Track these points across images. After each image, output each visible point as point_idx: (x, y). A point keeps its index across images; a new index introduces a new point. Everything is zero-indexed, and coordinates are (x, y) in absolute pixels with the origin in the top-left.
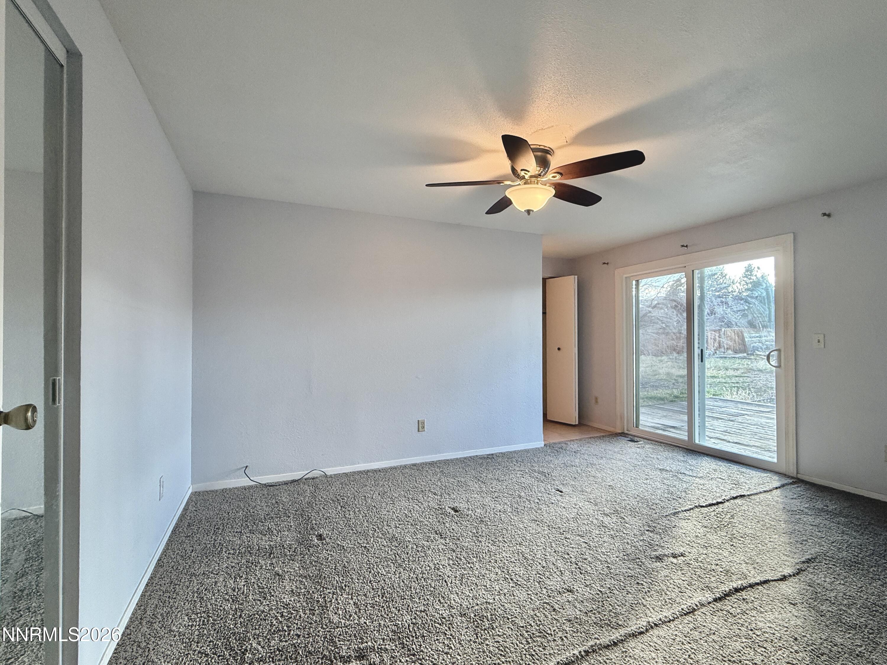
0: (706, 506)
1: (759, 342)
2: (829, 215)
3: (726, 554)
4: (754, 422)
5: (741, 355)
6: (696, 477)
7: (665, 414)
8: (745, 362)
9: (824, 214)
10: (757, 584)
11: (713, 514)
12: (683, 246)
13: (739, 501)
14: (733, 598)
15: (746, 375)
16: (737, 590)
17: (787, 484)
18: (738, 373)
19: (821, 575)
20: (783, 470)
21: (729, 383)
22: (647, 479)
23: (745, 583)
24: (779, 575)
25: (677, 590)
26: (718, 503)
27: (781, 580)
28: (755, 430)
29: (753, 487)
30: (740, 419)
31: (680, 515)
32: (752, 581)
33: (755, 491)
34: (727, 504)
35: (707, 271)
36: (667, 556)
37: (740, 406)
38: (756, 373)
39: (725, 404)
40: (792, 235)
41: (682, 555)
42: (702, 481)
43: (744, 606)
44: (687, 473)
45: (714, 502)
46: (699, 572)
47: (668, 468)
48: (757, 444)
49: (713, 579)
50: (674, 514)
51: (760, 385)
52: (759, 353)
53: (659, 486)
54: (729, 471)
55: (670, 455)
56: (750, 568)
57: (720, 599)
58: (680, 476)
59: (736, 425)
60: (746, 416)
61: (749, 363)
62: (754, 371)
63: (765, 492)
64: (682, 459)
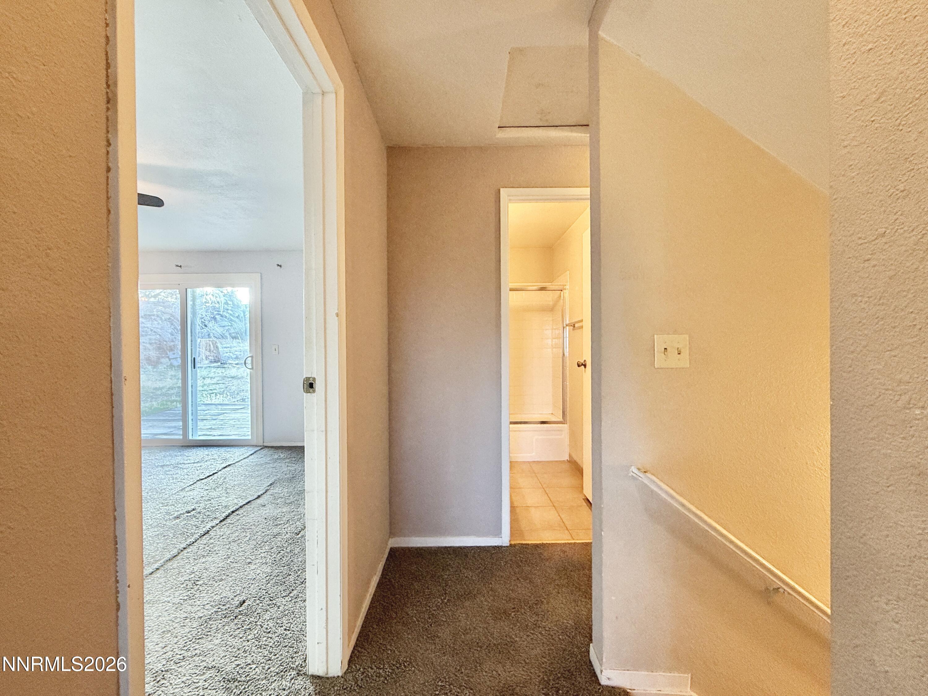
0: (206, 478)
1: (230, 352)
2: (280, 266)
3: (224, 498)
4: (231, 418)
5: (215, 364)
6: (194, 463)
7: (151, 425)
8: (220, 371)
9: (278, 265)
10: (244, 505)
11: (211, 481)
12: (177, 266)
13: (228, 469)
14: (232, 516)
15: (221, 382)
16: (233, 512)
17: (257, 451)
18: (214, 381)
19: (277, 488)
20: (254, 443)
21: (207, 391)
22: (150, 476)
23: (237, 507)
24: (256, 496)
25: (194, 528)
26: (214, 474)
27: (257, 498)
28: (234, 423)
29: (236, 458)
30: (221, 417)
31: (186, 490)
32: (241, 504)
33: (238, 460)
34: (220, 473)
35: (198, 291)
36: (183, 514)
37: (220, 407)
38: (229, 379)
39: (208, 408)
40: (260, 274)
41: (194, 510)
42: (199, 465)
43: (238, 517)
44: (186, 462)
45: (211, 474)
46: (207, 513)
47: (168, 463)
48: (235, 433)
49: (217, 513)
50: (182, 490)
51: (234, 388)
52: (231, 362)
53: (163, 477)
54: (218, 453)
55: (168, 454)
56: (239, 499)
57: (224, 520)
58: (180, 466)
59: (218, 422)
60: (225, 415)
61: (223, 371)
62: (228, 378)
63: (244, 458)
64: (179, 454)
